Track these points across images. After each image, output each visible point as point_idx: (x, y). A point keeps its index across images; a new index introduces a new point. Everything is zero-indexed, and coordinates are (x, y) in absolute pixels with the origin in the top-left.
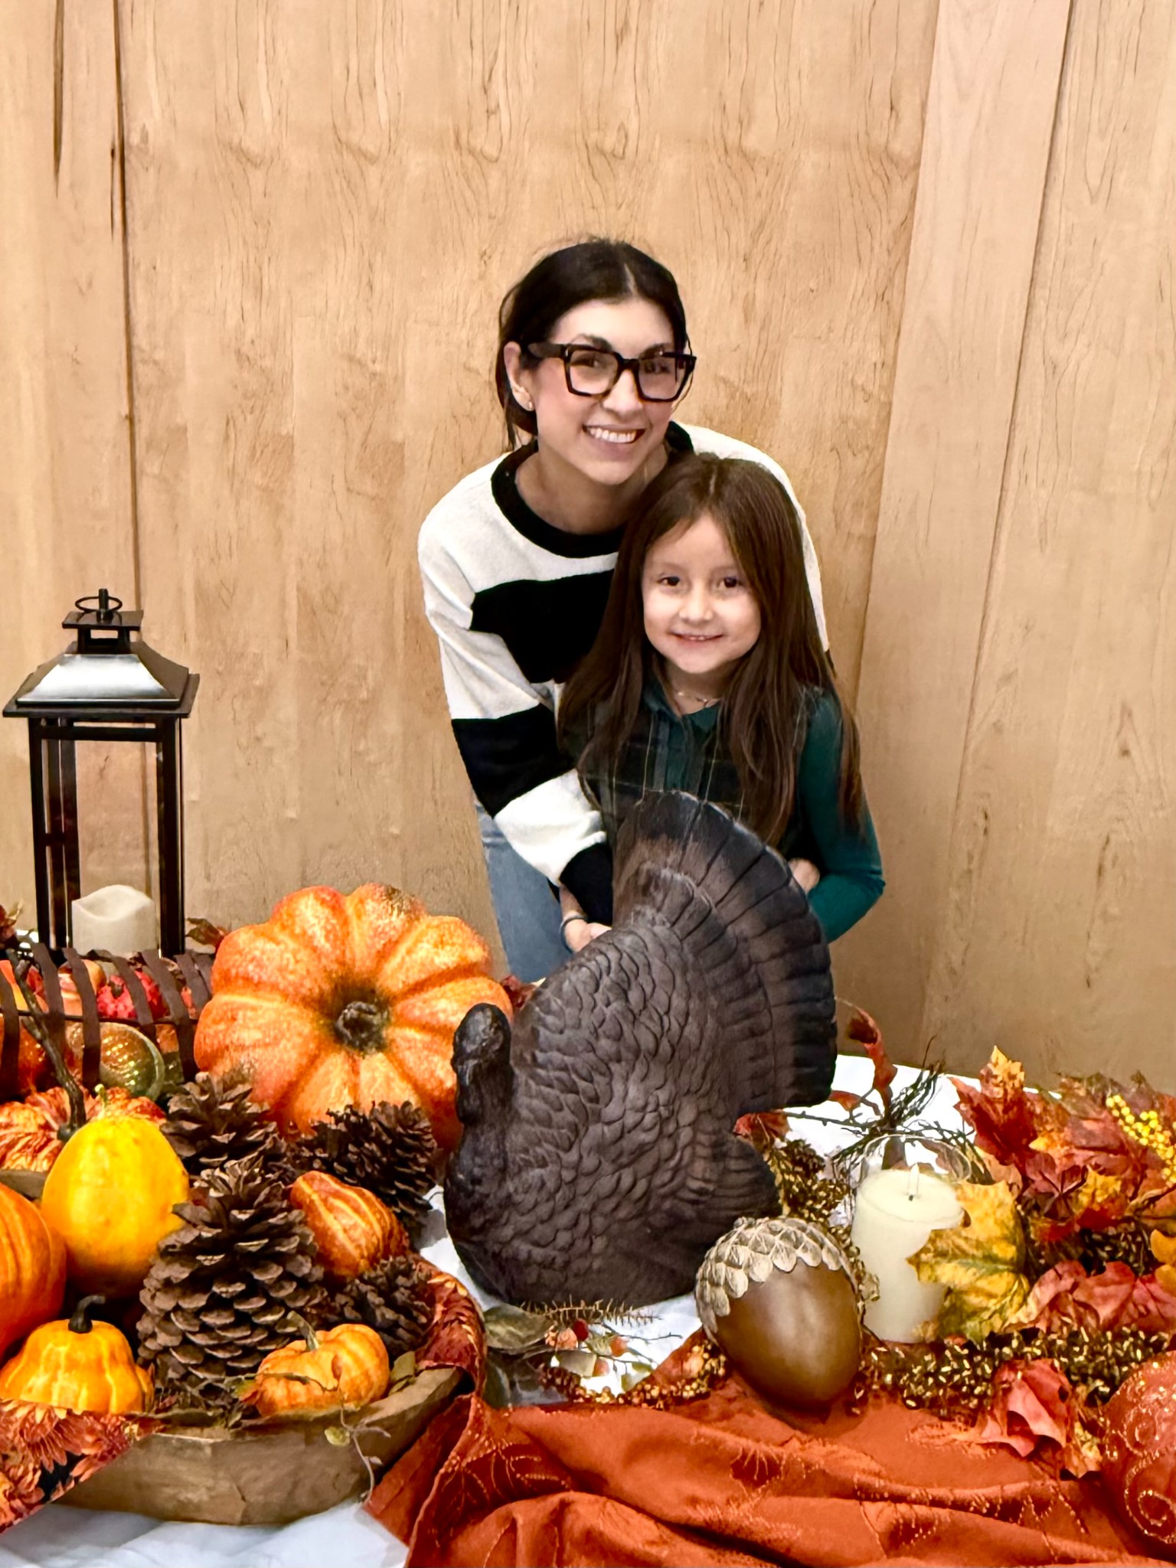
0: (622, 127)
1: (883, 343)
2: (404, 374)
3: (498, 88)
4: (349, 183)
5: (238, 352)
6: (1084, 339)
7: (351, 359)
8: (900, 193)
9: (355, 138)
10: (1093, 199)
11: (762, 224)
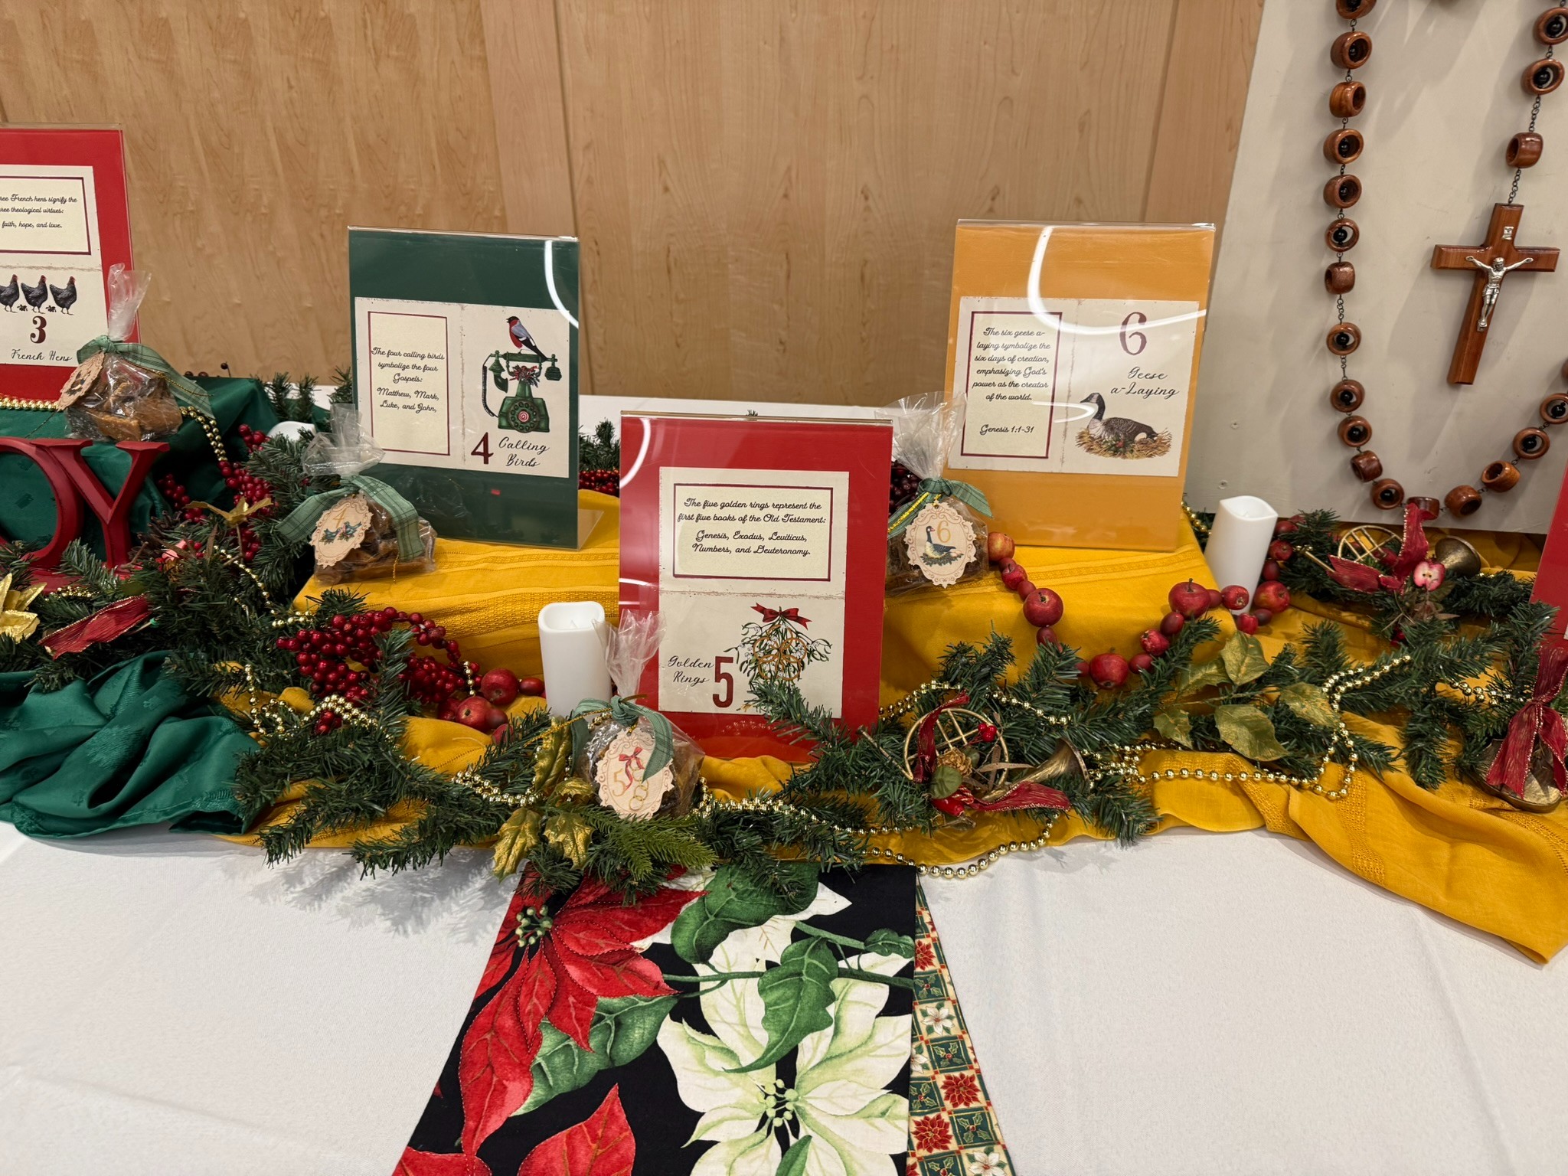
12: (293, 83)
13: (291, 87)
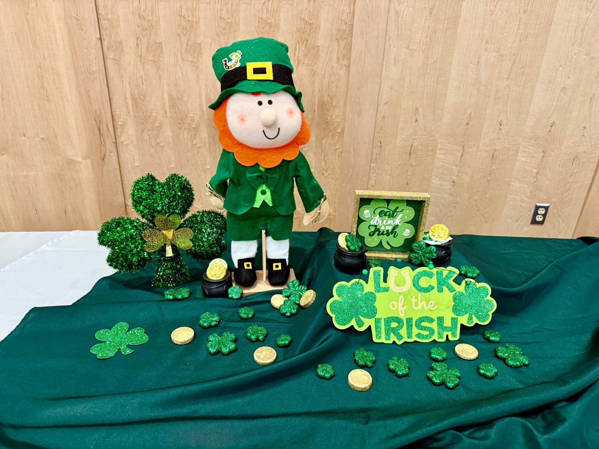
5: (139, 15)
7: (181, 16)
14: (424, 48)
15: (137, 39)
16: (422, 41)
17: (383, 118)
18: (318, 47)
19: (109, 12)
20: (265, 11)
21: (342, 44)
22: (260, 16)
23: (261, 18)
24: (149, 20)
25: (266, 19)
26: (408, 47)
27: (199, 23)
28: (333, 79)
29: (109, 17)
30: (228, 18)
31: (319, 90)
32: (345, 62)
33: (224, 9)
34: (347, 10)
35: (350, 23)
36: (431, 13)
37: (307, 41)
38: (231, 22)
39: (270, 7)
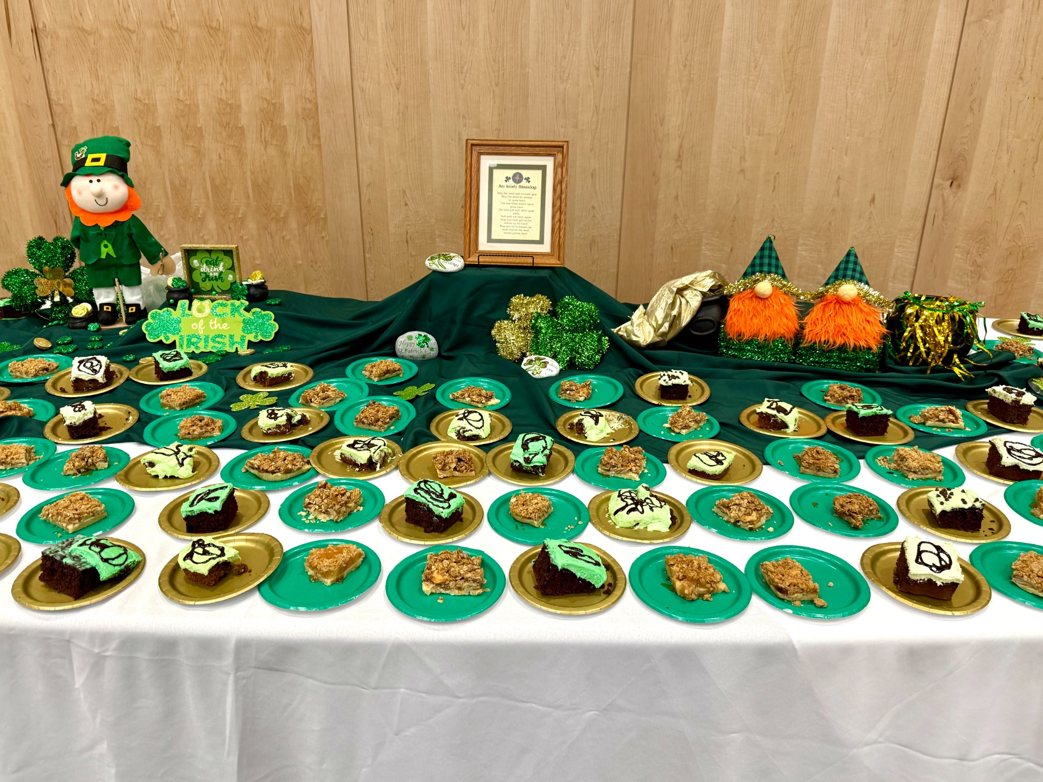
0: (218, 20)
1: (312, 85)
2: (156, 102)
3: (174, 9)
4: (125, 39)
5: (93, 100)
6: (369, 80)
7: (136, 99)
8: (308, 39)
9: (125, 24)
10: (364, 39)
11: (268, 50)
12: (222, 156)
13: (220, 158)
14: (398, 125)
15: (92, 124)
16: (394, 118)
17: (369, 201)
18: (285, 127)
19: (62, 98)
20: (224, 92)
21: (310, 123)
22: (220, 96)
23: (221, 100)
24: (103, 105)
25: (225, 100)
26: (381, 125)
27: (156, 106)
28: (306, 160)
29: (61, 102)
30: (186, 100)
31: (293, 172)
32: (316, 142)
33: (181, 91)
34: (310, 88)
35: (315, 101)
36: (398, 89)
37: (272, 121)
38: (190, 104)
39: (229, 88)
